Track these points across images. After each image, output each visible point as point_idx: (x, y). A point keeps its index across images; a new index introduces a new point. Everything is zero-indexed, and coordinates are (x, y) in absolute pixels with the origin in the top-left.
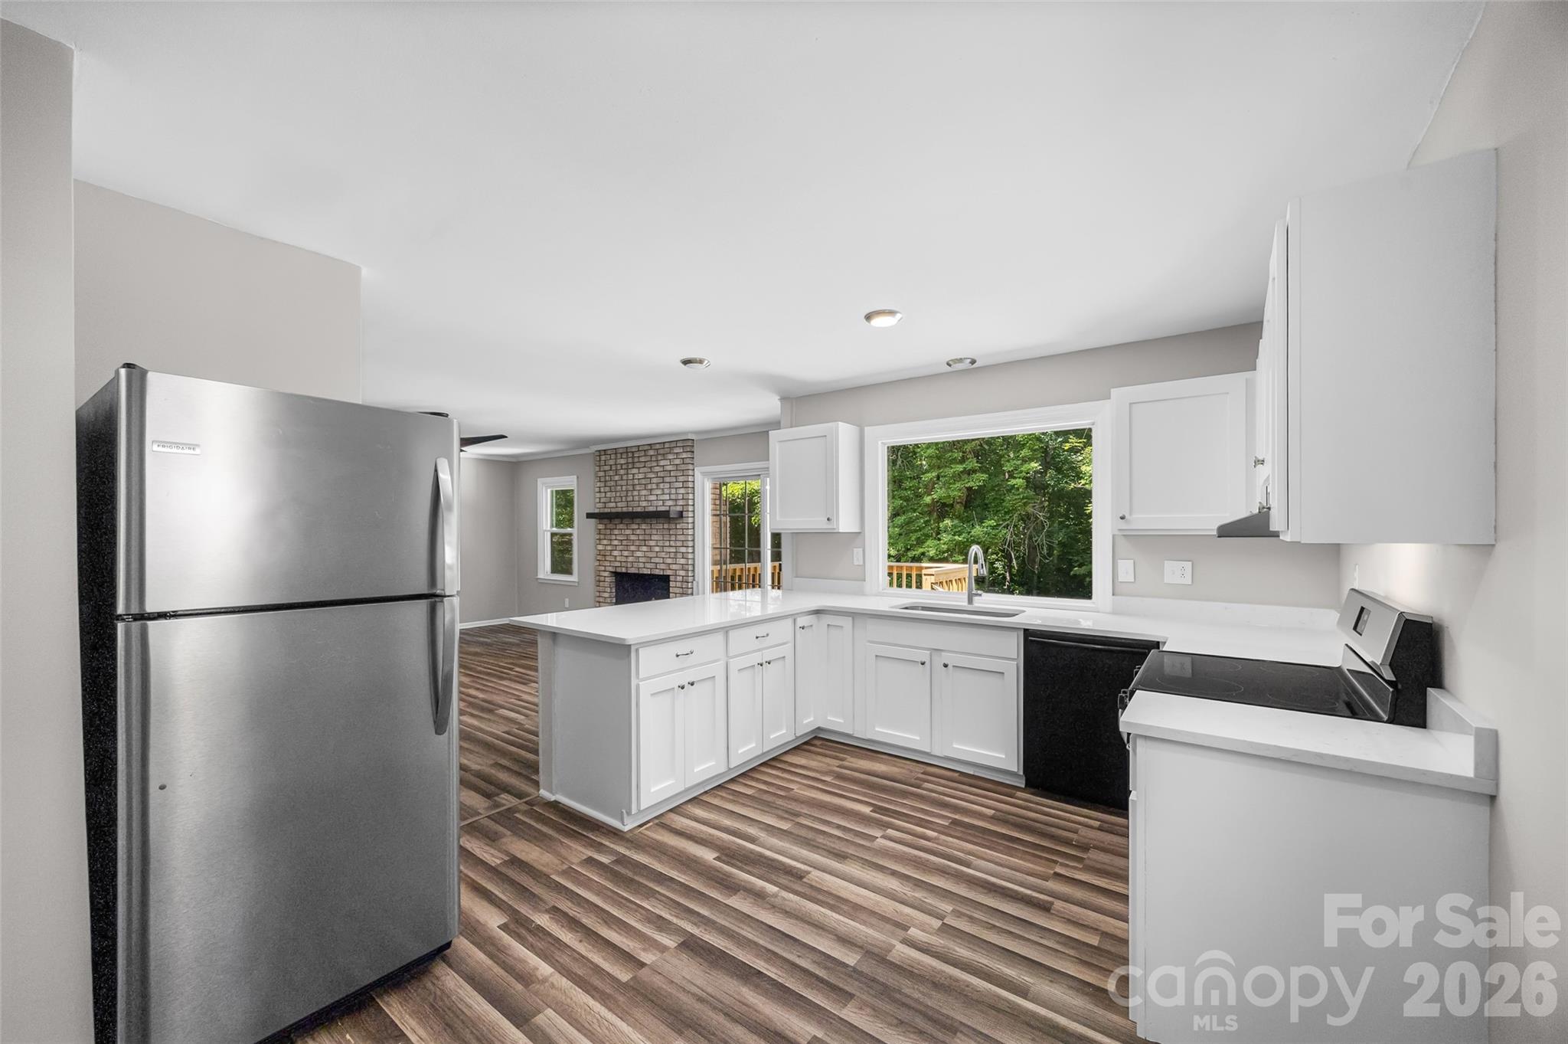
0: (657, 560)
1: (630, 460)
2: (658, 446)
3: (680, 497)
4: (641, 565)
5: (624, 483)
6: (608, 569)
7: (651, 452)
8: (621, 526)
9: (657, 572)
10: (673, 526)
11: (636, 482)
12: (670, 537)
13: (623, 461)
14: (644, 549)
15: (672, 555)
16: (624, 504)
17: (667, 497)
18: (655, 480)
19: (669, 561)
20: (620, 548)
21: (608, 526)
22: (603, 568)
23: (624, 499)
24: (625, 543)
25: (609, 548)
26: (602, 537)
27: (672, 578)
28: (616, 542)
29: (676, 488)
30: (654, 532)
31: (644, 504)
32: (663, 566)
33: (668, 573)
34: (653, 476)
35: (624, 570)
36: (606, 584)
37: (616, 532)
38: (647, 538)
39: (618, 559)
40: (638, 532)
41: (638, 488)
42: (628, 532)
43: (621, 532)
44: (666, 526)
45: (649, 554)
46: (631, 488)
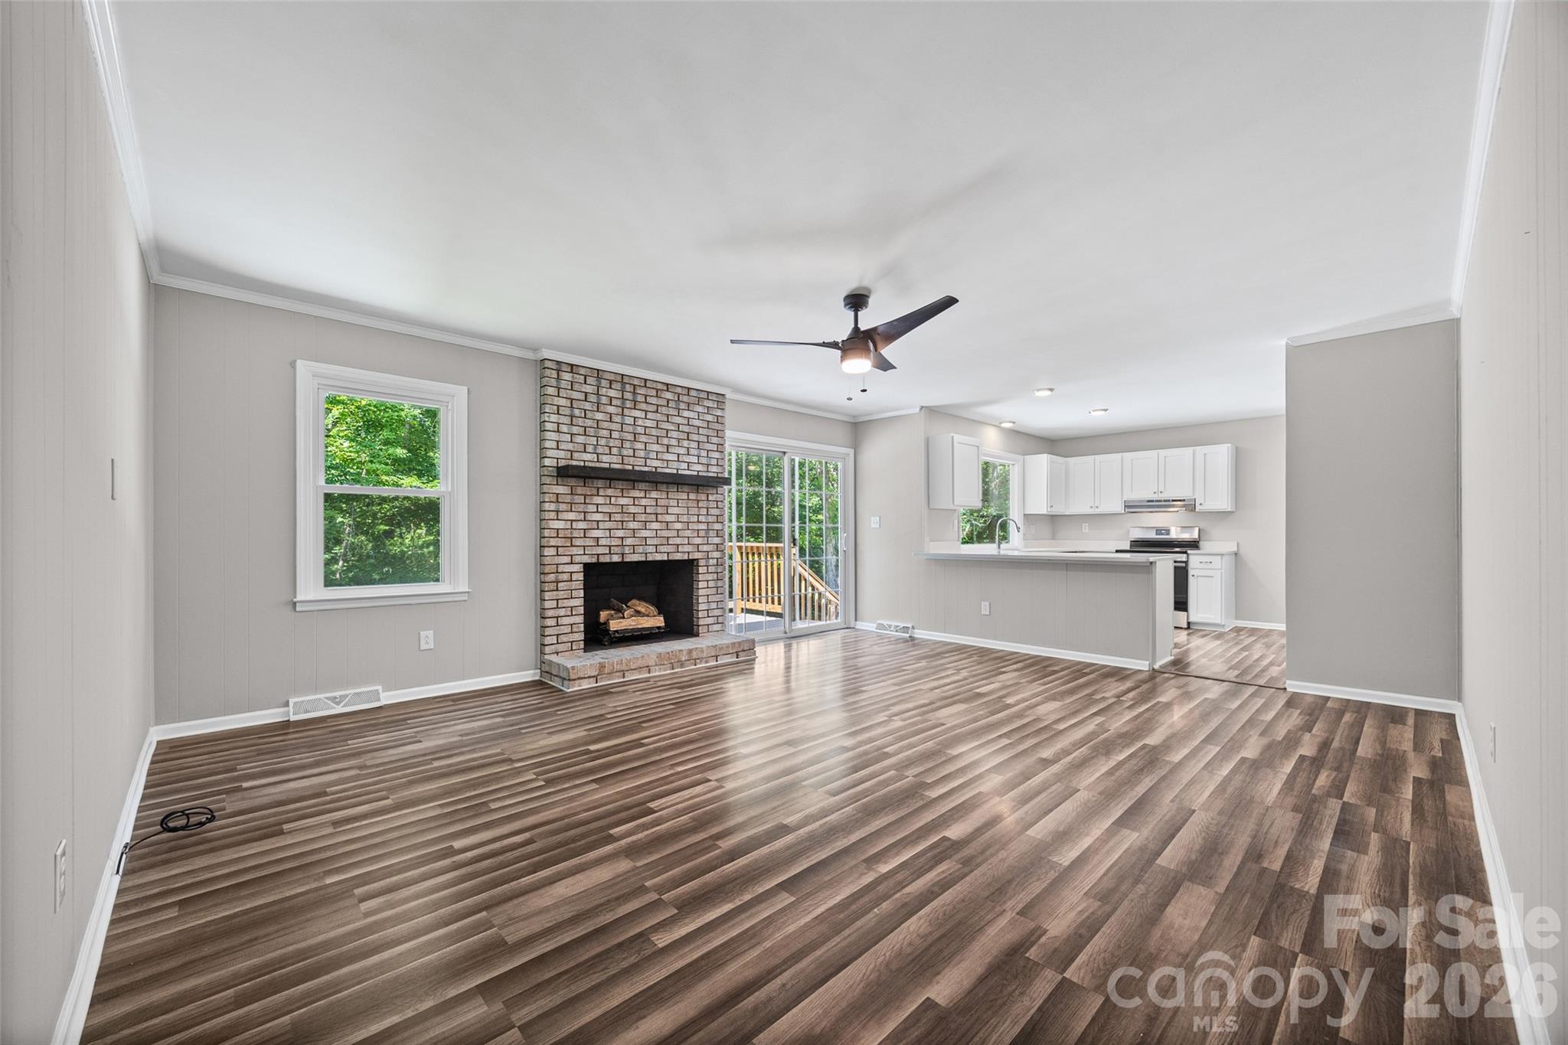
0: (678, 541)
1: (628, 396)
2: (679, 390)
3: (714, 462)
4: (652, 549)
5: (614, 426)
6: (577, 559)
7: (669, 395)
8: (609, 492)
9: (678, 557)
10: (703, 497)
11: (640, 430)
12: (699, 511)
13: (612, 393)
14: (655, 526)
15: (702, 534)
16: (615, 459)
17: (695, 459)
18: (675, 434)
19: (698, 541)
20: (608, 525)
21: (579, 490)
22: (567, 559)
23: (615, 451)
24: (618, 517)
25: (582, 525)
26: (563, 507)
27: (702, 562)
28: (598, 517)
29: (708, 451)
30: (673, 503)
31: (656, 463)
32: (687, 548)
33: (696, 556)
34: (673, 428)
35: (616, 559)
36: (574, 585)
37: (599, 500)
38: (660, 510)
39: (602, 542)
40: (644, 502)
41: (643, 438)
42: (623, 501)
43: (605, 501)
44: (692, 496)
45: (665, 533)
46: (630, 437)
